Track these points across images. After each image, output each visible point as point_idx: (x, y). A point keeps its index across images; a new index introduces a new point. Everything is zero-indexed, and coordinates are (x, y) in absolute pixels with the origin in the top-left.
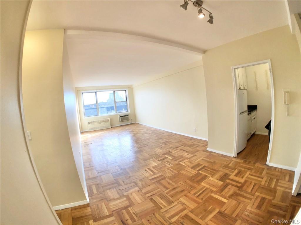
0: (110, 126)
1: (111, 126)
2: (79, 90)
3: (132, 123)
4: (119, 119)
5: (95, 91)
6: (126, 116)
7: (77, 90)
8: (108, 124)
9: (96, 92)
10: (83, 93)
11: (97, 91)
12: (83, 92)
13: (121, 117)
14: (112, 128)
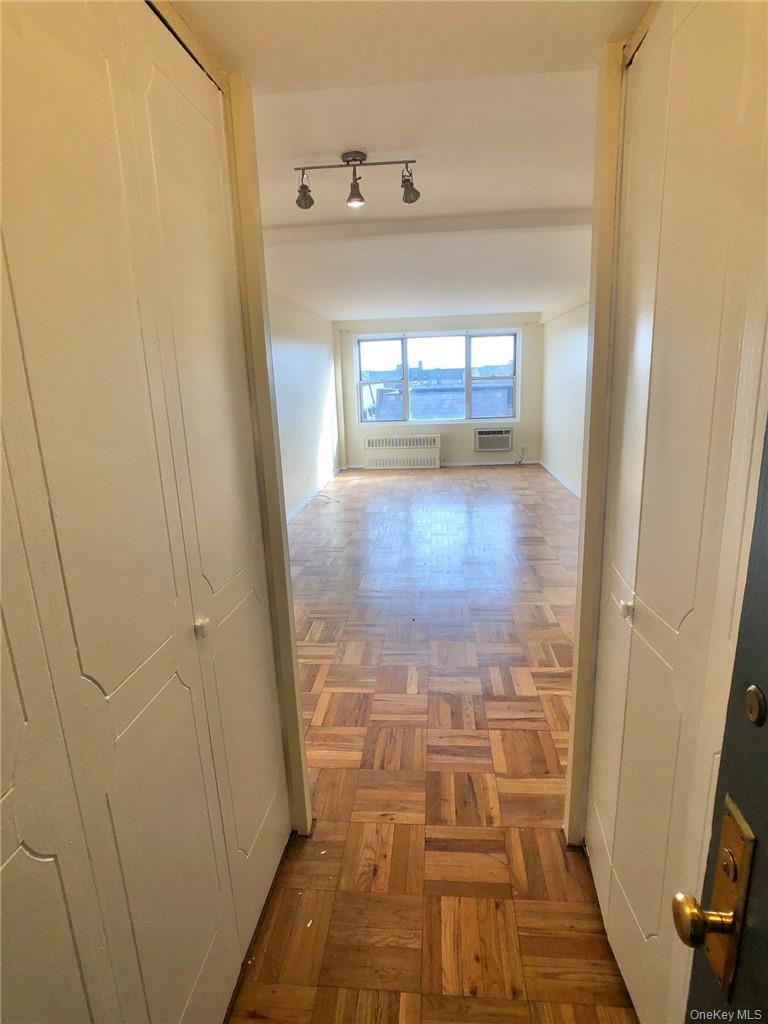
0: (438, 462)
1: (442, 460)
2: (348, 332)
3: (524, 462)
4: (472, 441)
5: (401, 335)
6: (501, 432)
7: (341, 331)
8: (434, 454)
9: (402, 340)
10: (359, 342)
11: (408, 334)
12: (361, 337)
13: (480, 433)
14: (443, 470)
